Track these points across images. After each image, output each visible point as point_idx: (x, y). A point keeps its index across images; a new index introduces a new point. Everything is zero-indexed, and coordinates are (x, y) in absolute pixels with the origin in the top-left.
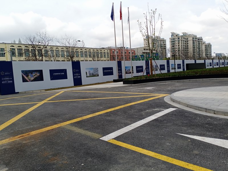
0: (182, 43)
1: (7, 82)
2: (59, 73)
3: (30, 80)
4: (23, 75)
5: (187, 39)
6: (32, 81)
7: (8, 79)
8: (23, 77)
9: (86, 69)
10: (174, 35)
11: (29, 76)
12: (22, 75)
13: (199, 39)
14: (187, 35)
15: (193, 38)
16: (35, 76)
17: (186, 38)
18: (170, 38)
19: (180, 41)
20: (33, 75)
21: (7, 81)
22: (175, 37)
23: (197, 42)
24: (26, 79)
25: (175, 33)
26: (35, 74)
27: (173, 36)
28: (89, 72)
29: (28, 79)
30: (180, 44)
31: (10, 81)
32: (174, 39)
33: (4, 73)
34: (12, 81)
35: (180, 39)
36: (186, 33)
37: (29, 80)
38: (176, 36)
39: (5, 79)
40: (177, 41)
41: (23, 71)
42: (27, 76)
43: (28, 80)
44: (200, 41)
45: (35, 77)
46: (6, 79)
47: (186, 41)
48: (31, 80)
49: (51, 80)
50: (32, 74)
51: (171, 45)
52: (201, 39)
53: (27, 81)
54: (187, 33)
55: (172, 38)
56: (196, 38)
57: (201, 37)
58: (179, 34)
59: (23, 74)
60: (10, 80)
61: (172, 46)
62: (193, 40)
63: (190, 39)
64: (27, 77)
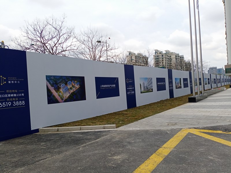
0: (165, 61)
1: (12, 104)
2: (108, 85)
3: (62, 100)
4: (49, 86)
5: (170, 57)
6: (66, 101)
7: (15, 95)
8: (49, 91)
9: (140, 78)
10: (158, 53)
11: (61, 90)
12: (47, 86)
13: (181, 58)
14: (170, 53)
15: (176, 56)
16: (71, 88)
17: (169, 55)
18: (154, 56)
19: (164, 58)
20: (69, 87)
21: (12, 102)
22: (159, 55)
23: (180, 60)
24: (54, 96)
25: (159, 51)
26: (71, 86)
27: (156, 54)
28: (144, 84)
29: (59, 96)
30: (164, 61)
31: (20, 102)
32: (158, 56)
33: (5, 80)
34: (23, 102)
35: (164, 56)
36: (168, 51)
37: (61, 98)
38: (160, 53)
39: (6, 96)
40: (161, 58)
41: (49, 78)
42: (57, 89)
43: (59, 99)
44: (182, 59)
45: (72, 91)
46: (9, 95)
47: (169, 59)
48: (65, 98)
49: (97, 98)
50: (66, 84)
51: (155, 62)
52: (183, 58)
53: (56, 101)
54: (170, 51)
55: (156, 55)
56: (178, 56)
57: (183, 56)
58: (162, 52)
59: (50, 83)
60: (19, 99)
61: (157, 63)
62: (176, 58)
63: (173, 57)
64: (57, 92)
